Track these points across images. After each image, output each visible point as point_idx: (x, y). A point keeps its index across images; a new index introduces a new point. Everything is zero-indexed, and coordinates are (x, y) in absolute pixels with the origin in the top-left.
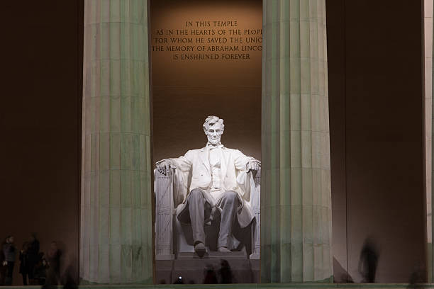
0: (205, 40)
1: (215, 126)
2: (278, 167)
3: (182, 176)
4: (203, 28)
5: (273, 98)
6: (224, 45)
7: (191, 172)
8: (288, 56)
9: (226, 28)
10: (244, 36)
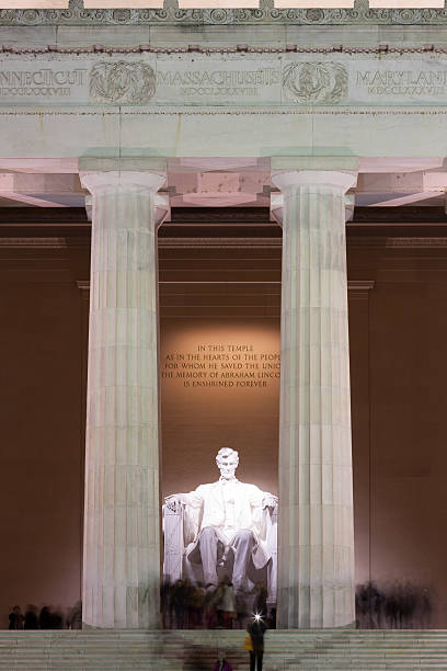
0: (219, 367)
1: (228, 458)
2: (297, 504)
3: (193, 514)
4: (216, 353)
5: (292, 429)
6: (239, 371)
7: (202, 508)
8: (308, 384)
9: (242, 353)
10: (260, 363)
